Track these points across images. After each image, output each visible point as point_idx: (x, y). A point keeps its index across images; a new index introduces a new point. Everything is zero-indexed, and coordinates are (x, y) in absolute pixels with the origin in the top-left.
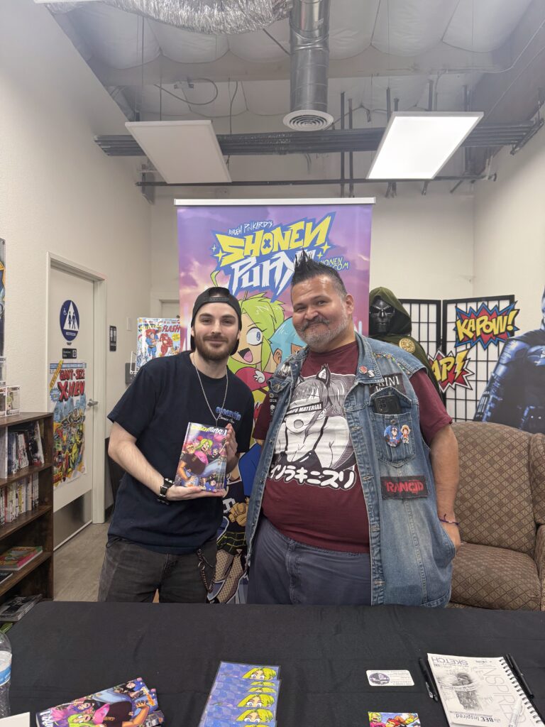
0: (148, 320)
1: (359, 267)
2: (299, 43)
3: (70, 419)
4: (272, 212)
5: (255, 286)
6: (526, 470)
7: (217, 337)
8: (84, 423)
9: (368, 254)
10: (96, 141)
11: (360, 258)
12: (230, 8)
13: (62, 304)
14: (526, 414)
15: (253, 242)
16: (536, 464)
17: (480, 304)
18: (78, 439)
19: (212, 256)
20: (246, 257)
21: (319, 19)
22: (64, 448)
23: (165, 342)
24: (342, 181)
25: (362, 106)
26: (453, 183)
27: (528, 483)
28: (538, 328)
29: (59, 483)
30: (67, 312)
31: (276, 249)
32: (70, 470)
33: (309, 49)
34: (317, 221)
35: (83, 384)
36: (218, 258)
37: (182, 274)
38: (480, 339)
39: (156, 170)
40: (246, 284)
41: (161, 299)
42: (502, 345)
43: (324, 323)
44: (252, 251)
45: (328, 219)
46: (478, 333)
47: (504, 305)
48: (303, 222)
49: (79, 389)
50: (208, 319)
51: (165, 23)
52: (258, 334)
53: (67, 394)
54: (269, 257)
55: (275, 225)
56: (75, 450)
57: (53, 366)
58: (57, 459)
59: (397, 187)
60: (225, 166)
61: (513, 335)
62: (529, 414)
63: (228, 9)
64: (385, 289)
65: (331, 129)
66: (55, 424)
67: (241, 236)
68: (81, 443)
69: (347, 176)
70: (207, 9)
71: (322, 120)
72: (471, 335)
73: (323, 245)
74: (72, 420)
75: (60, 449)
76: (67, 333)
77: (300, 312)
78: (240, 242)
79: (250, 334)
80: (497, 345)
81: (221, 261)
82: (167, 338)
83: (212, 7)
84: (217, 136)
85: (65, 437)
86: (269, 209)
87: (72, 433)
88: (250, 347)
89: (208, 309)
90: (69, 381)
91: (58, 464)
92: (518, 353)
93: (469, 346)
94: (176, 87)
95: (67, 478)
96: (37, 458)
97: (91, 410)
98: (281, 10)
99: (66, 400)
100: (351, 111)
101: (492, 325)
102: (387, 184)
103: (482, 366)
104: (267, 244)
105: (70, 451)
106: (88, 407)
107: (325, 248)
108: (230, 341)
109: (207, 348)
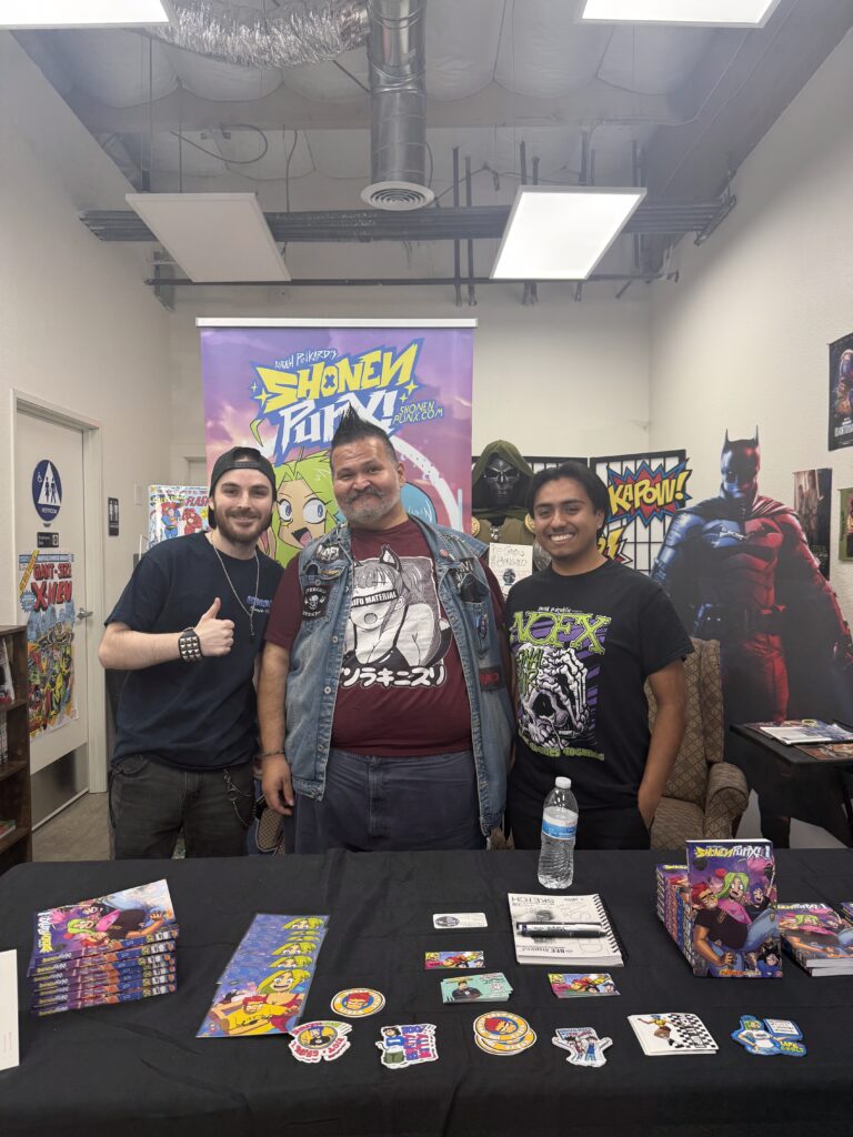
0: (164, 489)
1: (458, 415)
2: (382, 83)
3: (51, 638)
4: (336, 338)
5: (313, 440)
6: (695, 690)
7: (245, 512)
8: (73, 643)
9: (469, 398)
10: (82, 219)
11: (459, 402)
12: (279, 29)
13: (35, 466)
14: (700, 615)
15: (310, 379)
16: (707, 681)
17: (639, 463)
18: (63, 666)
19: (252, 398)
20: (301, 400)
21: (410, 48)
22: (44, 680)
23: (191, 521)
24: (457, 281)
25: (486, 167)
26: (620, 284)
27: (698, 707)
28: (716, 496)
29: (38, 732)
30: (44, 478)
31: (342, 389)
32: (53, 712)
33: (396, 91)
34: (398, 351)
35: (69, 586)
36: (261, 400)
37: (210, 424)
38: (639, 512)
39: (174, 261)
40: (300, 437)
41: (189, 455)
42: (668, 520)
43: (377, 495)
44: (308, 392)
45: (414, 348)
46: (637, 504)
47: (672, 463)
48: (379, 352)
49: (64, 593)
50: (233, 490)
51: (184, 49)
52: (320, 507)
53: (46, 600)
54: (332, 400)
55: (340, 355)
56: (59, 684)
57: (24, 559)
58: (33, 696)
59: (538, 290)
60: (280, 258)
61: (684, 506)
62: (704, 616)
63: (276, 31)
64: (506, 443)
65: (433, 205)
66: (30, 645)
67: (293, 370)
68: (69, 673)
69: (464, 273)
70: (244, 30)
71: (419, 196)
72: (627, 506)
73: (408, 383)
74: (54, 640)
75: (38, 682)
76: (43, 510)
77: (346, 480)
78: (291, 379)
79: (308, 508)
80: (662, 519)
81: (265, 406)
82: (193, 515)
83: (253, 29)
84: (265, 214)
85: (44, 665)
86: (332, 333)
87: (55, 658)
88: (309, 526)
89: (234, 477)
90: (48, 581)
91: (36, 704)
92: (691, 530)
93: (625, 523)
94: (204, 137)
95: (48, 725)
96: (3, 691)
97: (83, 625)
98: (353, 36)
99: (45, 609)
100: (469, 175)
101: (656, 492)
102: (522, 285)
103: (642, 549)
104: (330, 381)
105: (53, 684)
106: (77, 619)
107: (411, 387)
108: (263, 517)
109: (232, 528)
